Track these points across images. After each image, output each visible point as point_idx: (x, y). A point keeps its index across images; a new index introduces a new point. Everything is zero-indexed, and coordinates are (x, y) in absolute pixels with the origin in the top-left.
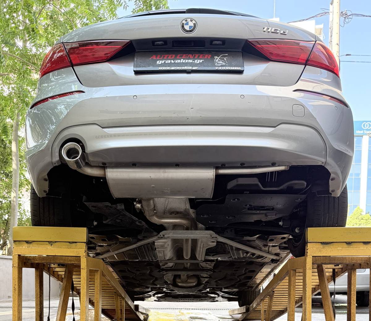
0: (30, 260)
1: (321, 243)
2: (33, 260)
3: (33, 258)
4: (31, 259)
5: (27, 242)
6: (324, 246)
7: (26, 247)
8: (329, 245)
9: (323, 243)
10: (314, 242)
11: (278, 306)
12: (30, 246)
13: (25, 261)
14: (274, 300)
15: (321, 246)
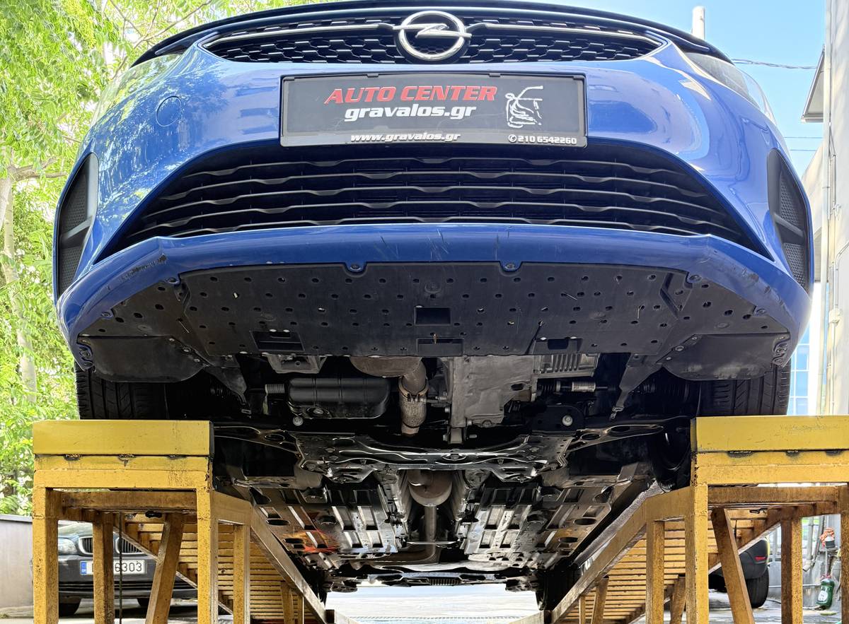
0: (76, 500)
1: (728, 452)
2: (83, 501)
3: (84, 496)
4: (79, 498)
5: (68, 457)
6: (736, 459)
7: (66, 470)
8: (747, 458)
9: (733, 454)
11: (614, 610)
12: (75, 466)
13: (64, 504)
14: (609, 595)
15: (729, 460)
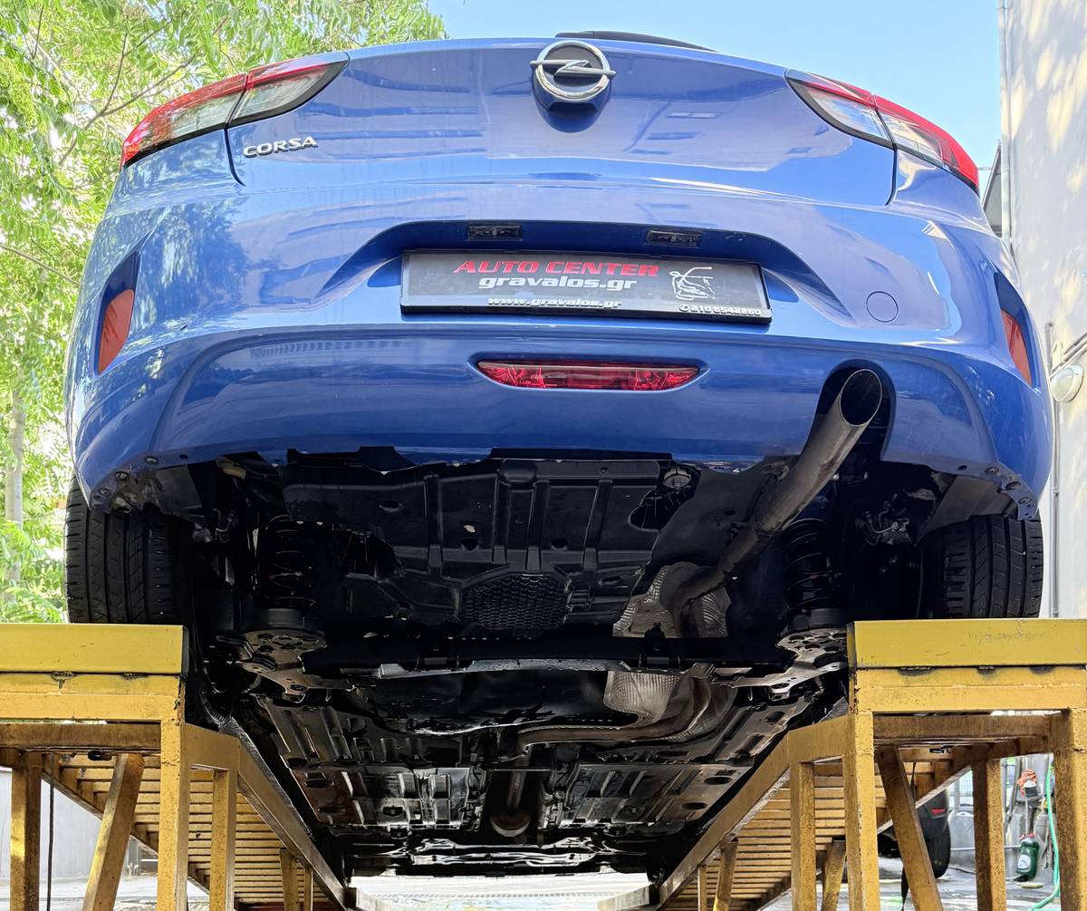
1: (898, 668)
6: (910, 678)
8: (925, 677)
9: (904, 670)
10: (878, 665)
15: (900, 680)
